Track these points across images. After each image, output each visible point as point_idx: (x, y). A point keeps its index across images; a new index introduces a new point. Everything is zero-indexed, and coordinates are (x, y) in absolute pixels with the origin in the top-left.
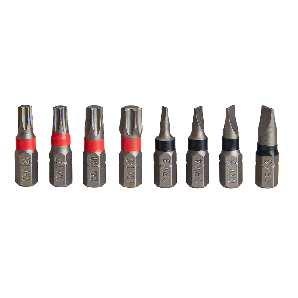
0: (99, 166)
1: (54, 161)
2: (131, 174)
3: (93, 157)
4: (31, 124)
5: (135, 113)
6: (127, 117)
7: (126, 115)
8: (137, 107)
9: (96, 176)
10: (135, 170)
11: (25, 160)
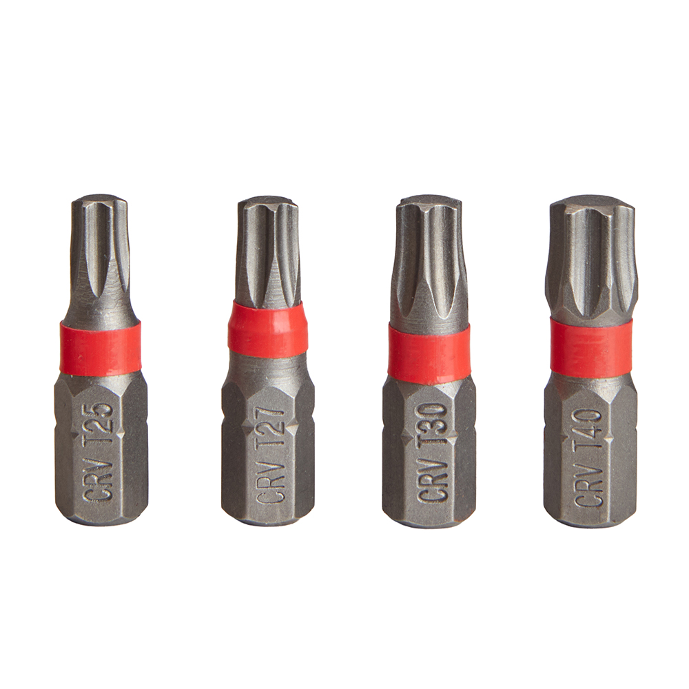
0: (452, 441)
1: (249, 419)
2: (591, 473)
3: (429, 405)
4: (120, 269)
5: (606, 226)
6: (573, 241)
7: (570, 232)
8: (613, 203)
9: (439, 481)
10: (606, 458)
11: (93, 416)
